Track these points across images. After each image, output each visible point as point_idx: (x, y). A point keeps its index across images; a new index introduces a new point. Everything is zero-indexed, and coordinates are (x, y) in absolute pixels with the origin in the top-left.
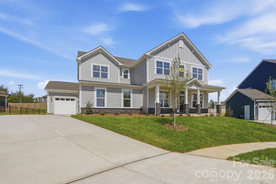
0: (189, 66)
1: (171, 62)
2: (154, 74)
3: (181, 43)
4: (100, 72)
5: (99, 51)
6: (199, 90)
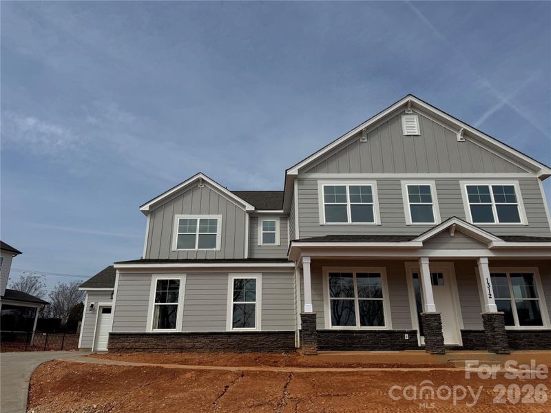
0: (450, 183)
1: (376, 182)
3: (410, 124)
4: (198, 233)
5: (197, 184)
6: (486, 261)
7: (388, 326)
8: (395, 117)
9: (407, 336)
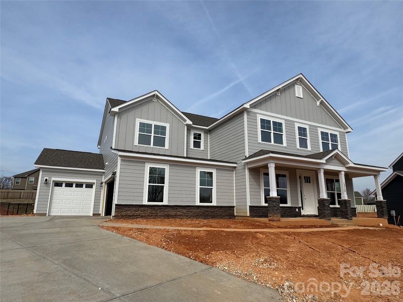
0: (314, 128)
1: (284, 121)
2: (256, 142)
3: (299, 91)
4: (153, 135)
5: (153, 98)
6: (343, 173)
7: (289, 205)
8: (292, 85)
9: (297, 210)
